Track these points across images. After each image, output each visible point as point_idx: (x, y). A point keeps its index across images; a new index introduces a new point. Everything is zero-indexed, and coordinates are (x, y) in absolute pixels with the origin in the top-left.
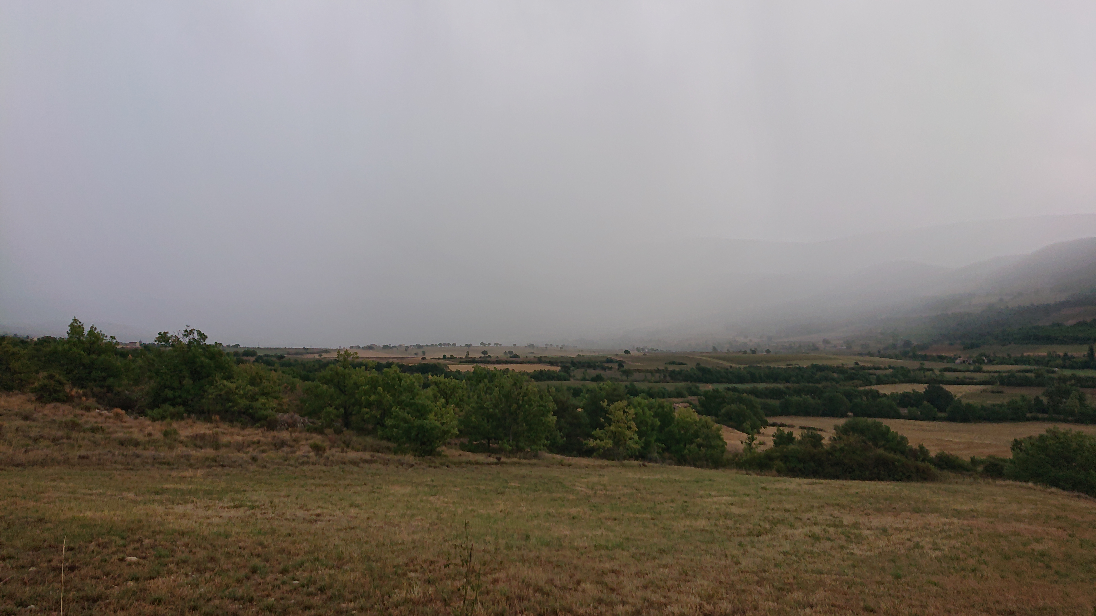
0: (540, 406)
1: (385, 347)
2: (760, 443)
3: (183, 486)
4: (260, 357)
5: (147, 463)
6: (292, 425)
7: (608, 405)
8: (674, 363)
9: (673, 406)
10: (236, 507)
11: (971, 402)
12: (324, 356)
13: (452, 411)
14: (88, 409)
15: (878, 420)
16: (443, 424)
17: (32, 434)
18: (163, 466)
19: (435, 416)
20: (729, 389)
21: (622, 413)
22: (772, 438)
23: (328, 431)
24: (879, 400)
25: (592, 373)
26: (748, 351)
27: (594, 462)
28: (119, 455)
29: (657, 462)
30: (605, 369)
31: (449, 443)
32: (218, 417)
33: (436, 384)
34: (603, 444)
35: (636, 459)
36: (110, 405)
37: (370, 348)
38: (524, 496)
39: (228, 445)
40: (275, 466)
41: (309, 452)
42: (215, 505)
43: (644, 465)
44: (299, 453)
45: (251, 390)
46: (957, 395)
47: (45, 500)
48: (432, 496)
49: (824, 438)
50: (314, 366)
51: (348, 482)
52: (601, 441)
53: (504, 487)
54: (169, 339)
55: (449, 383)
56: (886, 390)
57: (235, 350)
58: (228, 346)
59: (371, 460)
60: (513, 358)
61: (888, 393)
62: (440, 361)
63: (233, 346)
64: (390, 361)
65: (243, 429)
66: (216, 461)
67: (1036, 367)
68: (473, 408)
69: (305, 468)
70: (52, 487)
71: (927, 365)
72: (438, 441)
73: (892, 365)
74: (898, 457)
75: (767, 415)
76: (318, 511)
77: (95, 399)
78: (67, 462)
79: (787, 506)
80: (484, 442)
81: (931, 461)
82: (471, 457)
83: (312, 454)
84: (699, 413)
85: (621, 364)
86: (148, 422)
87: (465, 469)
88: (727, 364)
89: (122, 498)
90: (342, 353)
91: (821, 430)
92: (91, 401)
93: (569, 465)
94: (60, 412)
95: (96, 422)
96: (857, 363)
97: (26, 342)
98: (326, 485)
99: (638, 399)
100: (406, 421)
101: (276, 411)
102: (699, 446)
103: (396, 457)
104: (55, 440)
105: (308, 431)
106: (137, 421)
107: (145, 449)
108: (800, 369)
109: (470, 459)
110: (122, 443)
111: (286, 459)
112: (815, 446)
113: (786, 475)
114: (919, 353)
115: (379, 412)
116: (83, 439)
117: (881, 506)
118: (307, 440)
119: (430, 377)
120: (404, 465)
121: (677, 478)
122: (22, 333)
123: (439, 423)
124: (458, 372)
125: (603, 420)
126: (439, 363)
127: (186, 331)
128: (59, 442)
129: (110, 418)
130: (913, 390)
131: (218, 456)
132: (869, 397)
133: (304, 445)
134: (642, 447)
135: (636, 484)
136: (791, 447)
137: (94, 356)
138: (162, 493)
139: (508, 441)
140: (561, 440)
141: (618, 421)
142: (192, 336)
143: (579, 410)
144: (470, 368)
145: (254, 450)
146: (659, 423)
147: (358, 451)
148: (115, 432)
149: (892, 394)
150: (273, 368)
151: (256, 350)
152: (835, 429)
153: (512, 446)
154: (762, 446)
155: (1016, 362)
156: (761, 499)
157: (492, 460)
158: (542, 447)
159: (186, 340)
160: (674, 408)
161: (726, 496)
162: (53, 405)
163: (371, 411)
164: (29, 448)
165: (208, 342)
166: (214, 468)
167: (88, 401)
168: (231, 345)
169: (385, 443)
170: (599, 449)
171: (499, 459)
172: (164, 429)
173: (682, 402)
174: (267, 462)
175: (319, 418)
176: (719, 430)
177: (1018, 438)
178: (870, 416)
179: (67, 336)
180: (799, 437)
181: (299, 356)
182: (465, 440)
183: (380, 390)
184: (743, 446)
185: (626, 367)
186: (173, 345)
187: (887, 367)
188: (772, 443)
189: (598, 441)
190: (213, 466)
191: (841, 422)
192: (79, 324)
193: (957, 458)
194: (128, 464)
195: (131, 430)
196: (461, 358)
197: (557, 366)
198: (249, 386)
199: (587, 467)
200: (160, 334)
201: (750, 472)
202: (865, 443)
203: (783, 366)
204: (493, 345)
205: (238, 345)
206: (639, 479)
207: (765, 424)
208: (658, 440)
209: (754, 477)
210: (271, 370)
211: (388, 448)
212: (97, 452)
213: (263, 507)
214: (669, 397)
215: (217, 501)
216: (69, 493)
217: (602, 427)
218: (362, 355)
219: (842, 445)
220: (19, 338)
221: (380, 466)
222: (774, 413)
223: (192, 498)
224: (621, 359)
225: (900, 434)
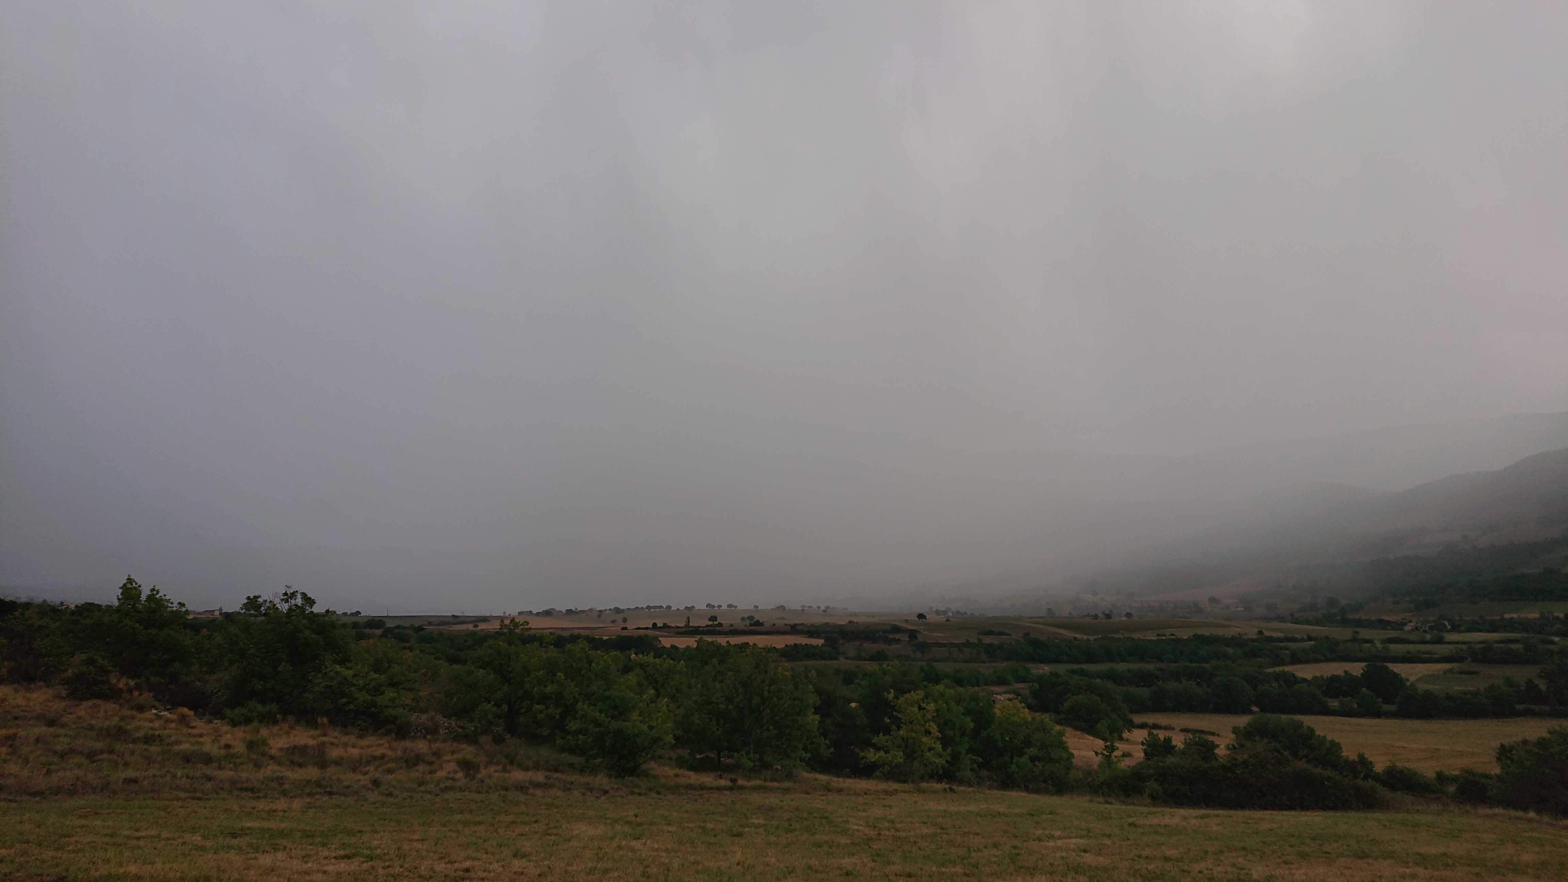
0: (795, 699)
1: (569, 612)
2: (1124, 755)
3: (272, 825)
4: (390, 630)
5: (222, 789)
6: (431, 731)
7: (896, 697)
8: (990, 633)
9: (992, 699)
10: (347, 857)
11: (1431, 687)
12: (482, 626)
13: (665, 708)
14: (141, 708)
15: (1297, 717)
16: (651, 728)
17: (59, 748)
18: (244, 794)
19: (640, 716)
20: (1074, 672)
21: (916, 709)
22: (1141, 746)
23: (485, 739)
24: (1297, 686)
25: (872, 647)
26: (1101, 615)
27: (876, 785)
28: (182, 777)
29: (970, 785)
30: (889, 642)
31: (660, 757)
32: (325, 720)
33: (642, 666)
34: (889, 757)
35: (940, 779)
36: (173, 704)
37: (548, 613)
38: (772, 838)
39: (338, 762)
40: (406, 794)
41: (455, 772)
42: (317, 853)
43: (951, 790)
44: (440, 774)
45: (375, 679)
46: (1410, 679)
47: (70, 848)
48: (635, 839)
49: (1218, 746)
50: (466, 641)
51: (509, 818)
52: (886, 753)
53: (741, 826)
54: (260, 606)
55: (661, 666)
56: (1306, 672)
57: (354, 619)
58: (345, 614)
59: (546, 784)
60: (755, 626)
61: (1308, 676)
62: (649, 632)
63: (352, 614)
64: (576, 632)
65: (361, 737)
66: (320, 786)
67: (1525, 635)
68: (696, 702)
69: (449, 796)
70: (82, 827)
71: (1364, 633)
72: (644, 755)
73: (1313, 635)
74: (1328, 773)
75: (1132, 712)
76: (467, 864)
77: (151, 694)
78: (105, 787)
79: (1169, 853)
80: (712, 755)
81: (1376, 778)
82: (694, 778)
83: (460, 775)
84: (1031, 708)
85: (913, 634)
86: (226, 728)
87: (685, 797)
88: (1069, 634)
89: (184, 843)
90: (507, 622)
91: (1213, 734)
92: (147, 697)
93: (840, 790)
94: (101, 714)
95: (152, 729)
96: (1260, 633)
97: (59, 611)
98: (480, 823)
99: (940, 687)
100: (598, 724)
101: (410, 710)
102: (1033, 759)
103: (583, 779)
104: (91, 756)
105: (455, 739)
106: (211, 726)
107: (220, 768)
108: (1177, 641)
109: (692, 781)
110: (187, 759)
111: (422, 783)
112: (1205, 759)
113: (1165, 803)
114: (1351, 617)
115: (559, 710)
116: (132, 753)
117: (1308, 849)
118: (453, 753)
119: (633, 656)
120: (595, 791)
121: (1001, 810)
122: (54, 598)
123: (646, 726)
124: (673, 647)
125: (889, 720)
126: (646, 636)
127: (285, 594)
128: (96, 758)
129: (172, 721)
130: (1345, 672)
131: (324, 778)
132: (1282, 683)
133: (449, 761)
134: (947, 762)
135: (940, 820)
136: (1170, 760)
137: (154, 631)
138: (241, 835)
139: (748, 753)
140: (826, 752)
141: (911, 723)
142: (293, 602)
143: (853, 705)
144: (691, 642)
145: (377, 768)
146: (972, 725)
147: (527, 769)
148: (178, 743)
149: (1315, 678)
150: (407, 645)
151: (383, 619)
152: (1234, 732)
153: (754, 761)
154: (1126, 759)
155: (1494, 628)
156: (1129, 843)
157: (724, 783)
158: (798, 762)
159: (284, 607)
160: (994, 701)
161: (1076, 837)
162: (90, 703)
163: (547, 708)
164: (53, 767)
165: (316, 609)
166: (318, 797)
167: (142, 697)
168: (349, 613)
169: (566, 757)
170: (883, 765)
171: (734, 781)
172: (249, 737)
173: (1005, 693)
174: (394, 787)
175: (472, 720)
176: (1061, 734)
177: (1506, 742)
178: (1283, 711)
179: (116, 603)
180: (1181, 746)
181: (446, 627)
182: (685, 752)
183: (560, 677)
184: (1099, 759)
185: (920, 639)
186: (265, 615)
187: (1305, 637)
188: (1142, 755)
189: (882, 753)
190: (317, 793)
191: (1243, 721)
192: (134, 585)
193: (1416, 773)
194: (195, 790)
195: (201, 740)
196: (678, 627)
197: (819, 637)
198: (372, 673)
199: (866, 794)
200: (248, 598)
201: (1109, 800)
202: (1278, 752)
203: (1152, 636)
204: (724, 607)
205: (358, 613)
206: (945, 811)
207: (1131, 726)
208: (970, 751)
209: (1116, 807)
210: (405, 648)
211: (572, 766)
212: (150, 772)
213: (387, 857)
214: (986, 684)
215: (321, 849)
216: (106, 835)
217: (887, 730)
218: (536, 624)
219: (1246, 756)
220: (49, 605)
221: (560, 793)
222: (1142, 708)
223: (284, 842)
224: (914, 628)
225: (1329, 738)
